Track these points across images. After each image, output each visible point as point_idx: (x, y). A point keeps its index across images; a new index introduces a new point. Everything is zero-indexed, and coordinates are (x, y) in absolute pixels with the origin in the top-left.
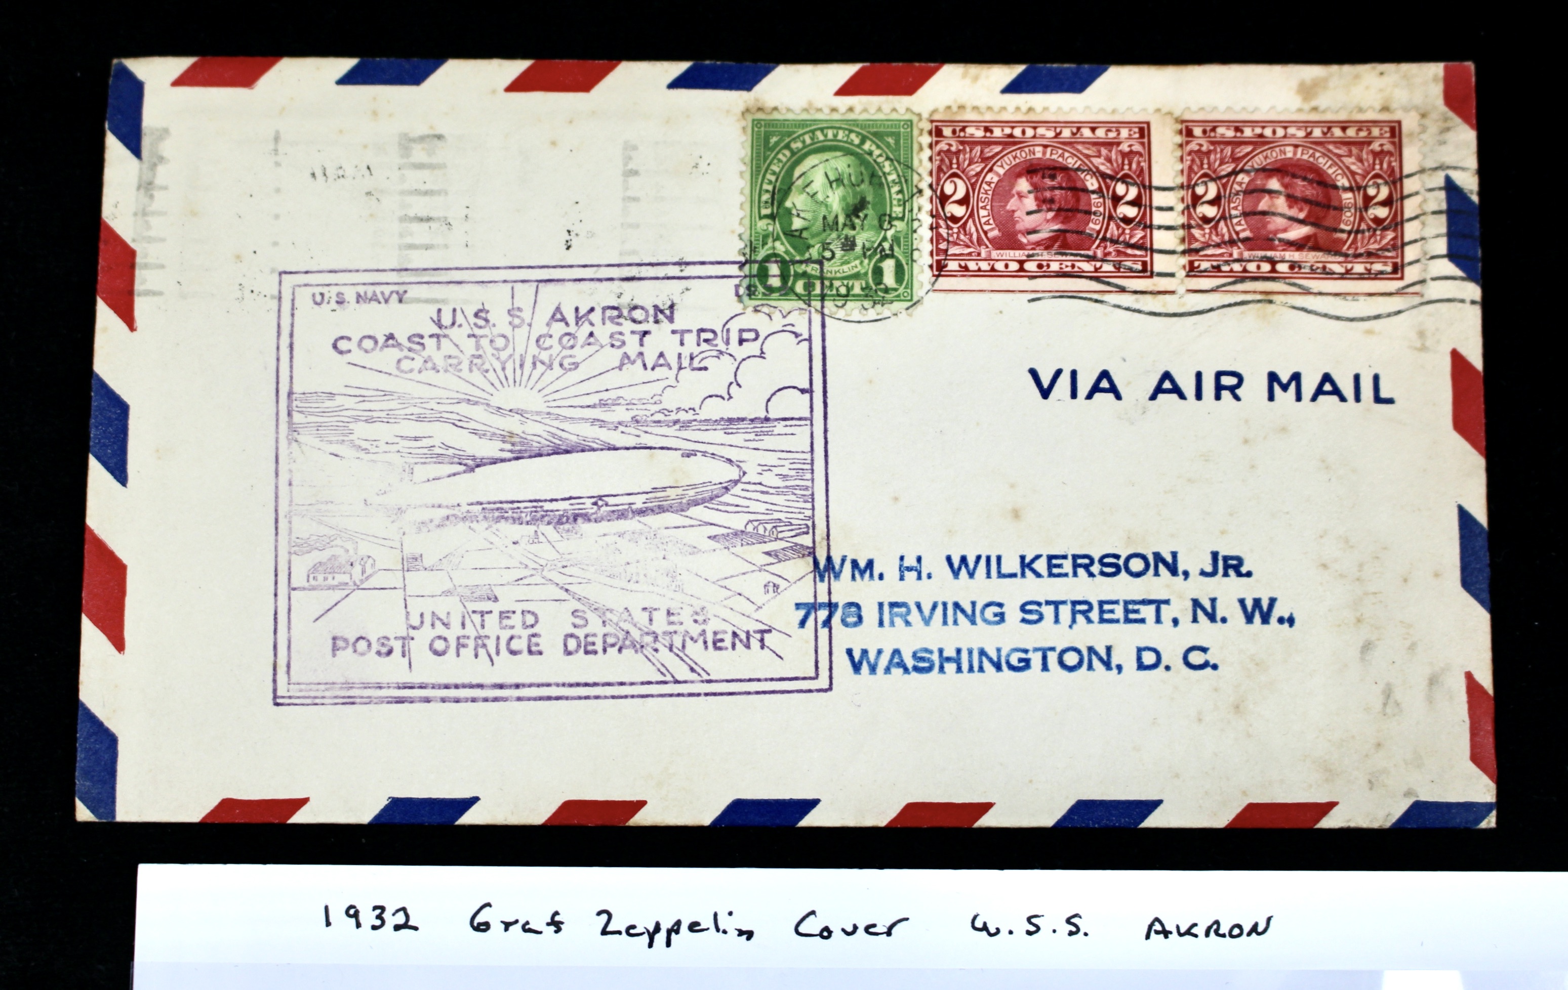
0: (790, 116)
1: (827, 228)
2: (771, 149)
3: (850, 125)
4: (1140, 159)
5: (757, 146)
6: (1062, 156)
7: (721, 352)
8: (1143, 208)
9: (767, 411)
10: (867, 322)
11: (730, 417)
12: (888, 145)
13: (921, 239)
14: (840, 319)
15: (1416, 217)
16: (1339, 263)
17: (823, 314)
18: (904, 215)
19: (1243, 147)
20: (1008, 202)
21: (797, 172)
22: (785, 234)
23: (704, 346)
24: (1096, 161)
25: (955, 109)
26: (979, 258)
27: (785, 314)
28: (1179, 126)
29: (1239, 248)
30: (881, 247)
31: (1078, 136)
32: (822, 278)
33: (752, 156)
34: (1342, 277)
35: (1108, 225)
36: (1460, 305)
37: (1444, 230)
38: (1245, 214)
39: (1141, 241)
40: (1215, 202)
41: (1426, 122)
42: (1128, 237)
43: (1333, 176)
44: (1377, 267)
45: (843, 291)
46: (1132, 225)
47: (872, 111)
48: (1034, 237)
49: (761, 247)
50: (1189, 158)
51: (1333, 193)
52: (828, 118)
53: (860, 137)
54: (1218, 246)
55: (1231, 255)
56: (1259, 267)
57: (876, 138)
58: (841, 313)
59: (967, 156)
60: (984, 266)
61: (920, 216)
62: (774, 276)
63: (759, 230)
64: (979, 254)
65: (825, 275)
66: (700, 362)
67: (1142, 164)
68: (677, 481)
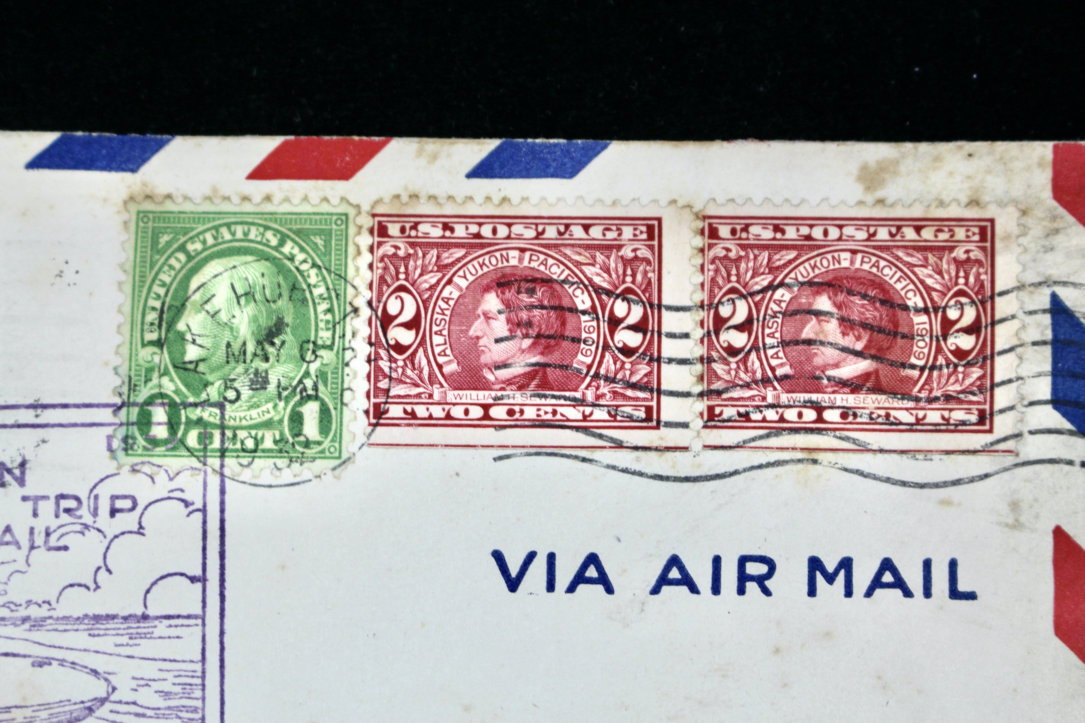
0: (188, 207)
1: (231, 359)
2: (160, 252)
3: (266, 220)
4: (648, 268)
5: (142, 247)
6: (544, 263)
7: (86, 526)
8: (649, 335)
9: (145, 606)
10: (281, 486)
11: (97, 613)
12: (315, 247)
13: (355, 374)
14: (244, 483)
15: (1011, 349)
16: (907, 409)
17: (222, 475)
18: (333, 343)
19: (784, 252)
20: (470, 326)
21: (194, 283)
22: (175, 367)
23: (65, 518)
24: (589, 270)
25: (405, 198)
26: (430, 401)
27: (172, 475)
28: (700, 224)
29: (775, 389)
30: (301, 386)
31: (566, 236)
32: (222, 427)
33: (135, 261)
34: (911, 428)
35: (603, 356)
36: (1067, 468)
37: (1047, 367)
38: (784, 344)
39: (646, 380)
40: (745, 326)
41: (1029, 221)
42: (628, 373)
43: (903, 293)
44: (958, 415)
45: (250, 444)
46: (634, 357)
47: (296, 201)
48: (504, 374)
49: (143, 385)
50: (712, 267)
51: (901, 314)
52: (237, 209)
53: (279, 236)
54: (747, 386)
55: (764, 399)
56: (800, 415)
57: (300, 237)
58: (246, 475)
59: (419, 262)
60: (438, 412)
61: (354, 344)
62: (159, 424)
63: (141, 362)
64: (431, 396)
65: (226, 423)
66: (59, 539)
67: (650, 275)
68: (24, 699)
